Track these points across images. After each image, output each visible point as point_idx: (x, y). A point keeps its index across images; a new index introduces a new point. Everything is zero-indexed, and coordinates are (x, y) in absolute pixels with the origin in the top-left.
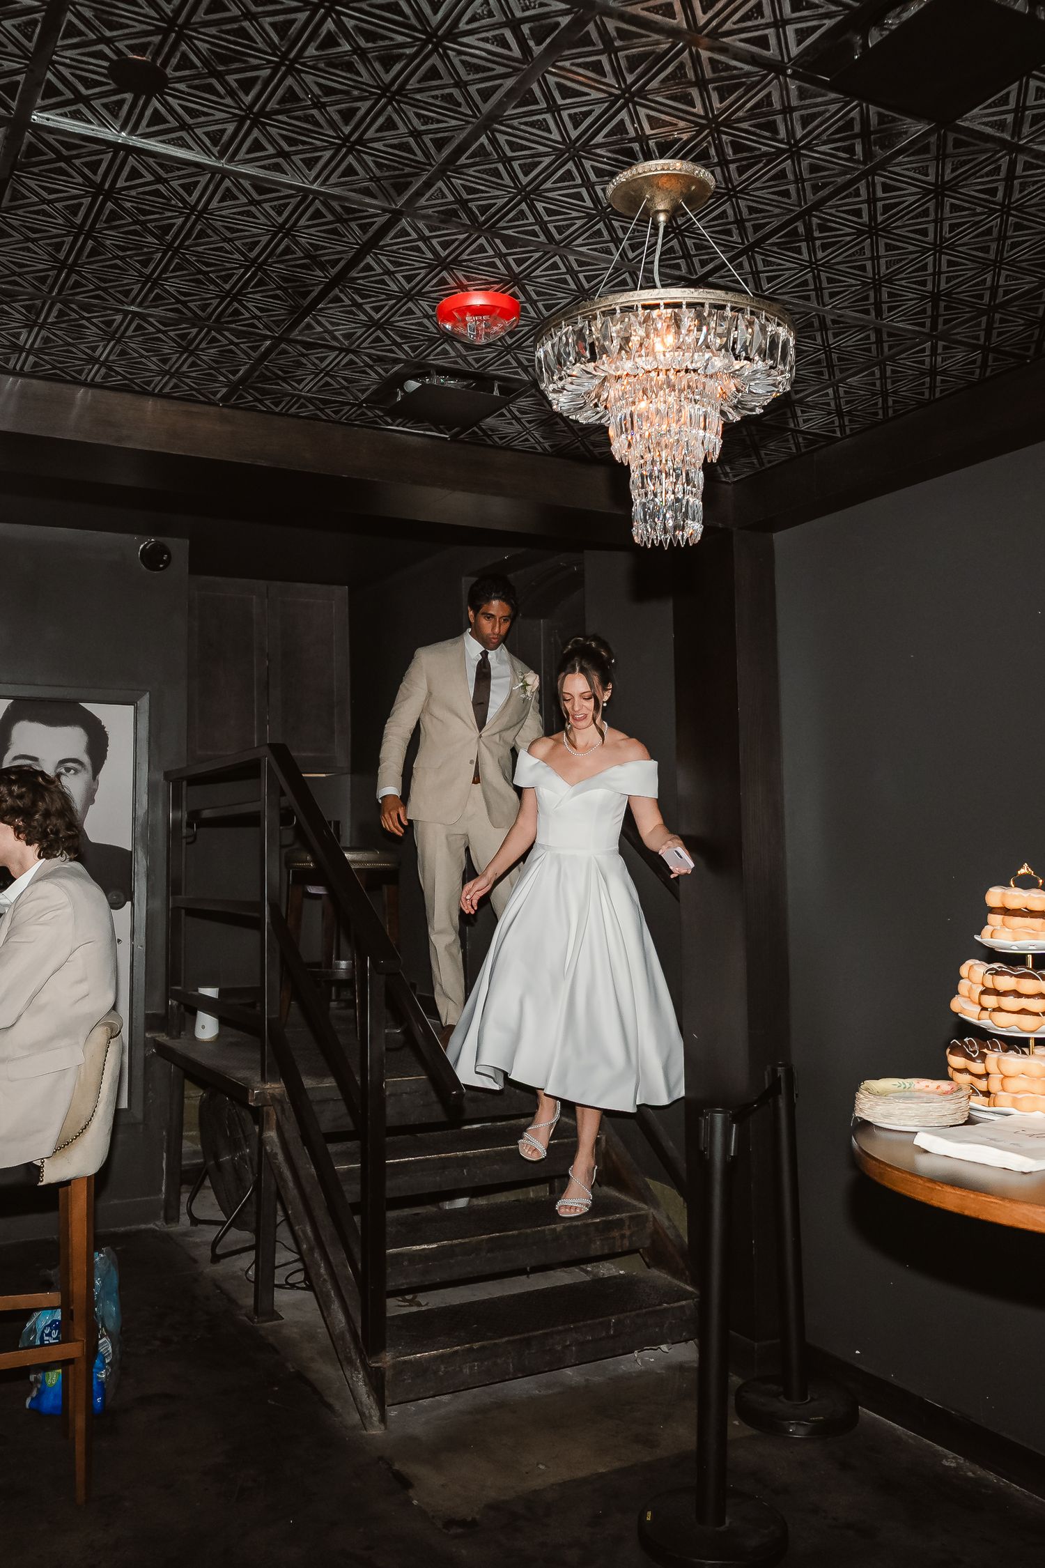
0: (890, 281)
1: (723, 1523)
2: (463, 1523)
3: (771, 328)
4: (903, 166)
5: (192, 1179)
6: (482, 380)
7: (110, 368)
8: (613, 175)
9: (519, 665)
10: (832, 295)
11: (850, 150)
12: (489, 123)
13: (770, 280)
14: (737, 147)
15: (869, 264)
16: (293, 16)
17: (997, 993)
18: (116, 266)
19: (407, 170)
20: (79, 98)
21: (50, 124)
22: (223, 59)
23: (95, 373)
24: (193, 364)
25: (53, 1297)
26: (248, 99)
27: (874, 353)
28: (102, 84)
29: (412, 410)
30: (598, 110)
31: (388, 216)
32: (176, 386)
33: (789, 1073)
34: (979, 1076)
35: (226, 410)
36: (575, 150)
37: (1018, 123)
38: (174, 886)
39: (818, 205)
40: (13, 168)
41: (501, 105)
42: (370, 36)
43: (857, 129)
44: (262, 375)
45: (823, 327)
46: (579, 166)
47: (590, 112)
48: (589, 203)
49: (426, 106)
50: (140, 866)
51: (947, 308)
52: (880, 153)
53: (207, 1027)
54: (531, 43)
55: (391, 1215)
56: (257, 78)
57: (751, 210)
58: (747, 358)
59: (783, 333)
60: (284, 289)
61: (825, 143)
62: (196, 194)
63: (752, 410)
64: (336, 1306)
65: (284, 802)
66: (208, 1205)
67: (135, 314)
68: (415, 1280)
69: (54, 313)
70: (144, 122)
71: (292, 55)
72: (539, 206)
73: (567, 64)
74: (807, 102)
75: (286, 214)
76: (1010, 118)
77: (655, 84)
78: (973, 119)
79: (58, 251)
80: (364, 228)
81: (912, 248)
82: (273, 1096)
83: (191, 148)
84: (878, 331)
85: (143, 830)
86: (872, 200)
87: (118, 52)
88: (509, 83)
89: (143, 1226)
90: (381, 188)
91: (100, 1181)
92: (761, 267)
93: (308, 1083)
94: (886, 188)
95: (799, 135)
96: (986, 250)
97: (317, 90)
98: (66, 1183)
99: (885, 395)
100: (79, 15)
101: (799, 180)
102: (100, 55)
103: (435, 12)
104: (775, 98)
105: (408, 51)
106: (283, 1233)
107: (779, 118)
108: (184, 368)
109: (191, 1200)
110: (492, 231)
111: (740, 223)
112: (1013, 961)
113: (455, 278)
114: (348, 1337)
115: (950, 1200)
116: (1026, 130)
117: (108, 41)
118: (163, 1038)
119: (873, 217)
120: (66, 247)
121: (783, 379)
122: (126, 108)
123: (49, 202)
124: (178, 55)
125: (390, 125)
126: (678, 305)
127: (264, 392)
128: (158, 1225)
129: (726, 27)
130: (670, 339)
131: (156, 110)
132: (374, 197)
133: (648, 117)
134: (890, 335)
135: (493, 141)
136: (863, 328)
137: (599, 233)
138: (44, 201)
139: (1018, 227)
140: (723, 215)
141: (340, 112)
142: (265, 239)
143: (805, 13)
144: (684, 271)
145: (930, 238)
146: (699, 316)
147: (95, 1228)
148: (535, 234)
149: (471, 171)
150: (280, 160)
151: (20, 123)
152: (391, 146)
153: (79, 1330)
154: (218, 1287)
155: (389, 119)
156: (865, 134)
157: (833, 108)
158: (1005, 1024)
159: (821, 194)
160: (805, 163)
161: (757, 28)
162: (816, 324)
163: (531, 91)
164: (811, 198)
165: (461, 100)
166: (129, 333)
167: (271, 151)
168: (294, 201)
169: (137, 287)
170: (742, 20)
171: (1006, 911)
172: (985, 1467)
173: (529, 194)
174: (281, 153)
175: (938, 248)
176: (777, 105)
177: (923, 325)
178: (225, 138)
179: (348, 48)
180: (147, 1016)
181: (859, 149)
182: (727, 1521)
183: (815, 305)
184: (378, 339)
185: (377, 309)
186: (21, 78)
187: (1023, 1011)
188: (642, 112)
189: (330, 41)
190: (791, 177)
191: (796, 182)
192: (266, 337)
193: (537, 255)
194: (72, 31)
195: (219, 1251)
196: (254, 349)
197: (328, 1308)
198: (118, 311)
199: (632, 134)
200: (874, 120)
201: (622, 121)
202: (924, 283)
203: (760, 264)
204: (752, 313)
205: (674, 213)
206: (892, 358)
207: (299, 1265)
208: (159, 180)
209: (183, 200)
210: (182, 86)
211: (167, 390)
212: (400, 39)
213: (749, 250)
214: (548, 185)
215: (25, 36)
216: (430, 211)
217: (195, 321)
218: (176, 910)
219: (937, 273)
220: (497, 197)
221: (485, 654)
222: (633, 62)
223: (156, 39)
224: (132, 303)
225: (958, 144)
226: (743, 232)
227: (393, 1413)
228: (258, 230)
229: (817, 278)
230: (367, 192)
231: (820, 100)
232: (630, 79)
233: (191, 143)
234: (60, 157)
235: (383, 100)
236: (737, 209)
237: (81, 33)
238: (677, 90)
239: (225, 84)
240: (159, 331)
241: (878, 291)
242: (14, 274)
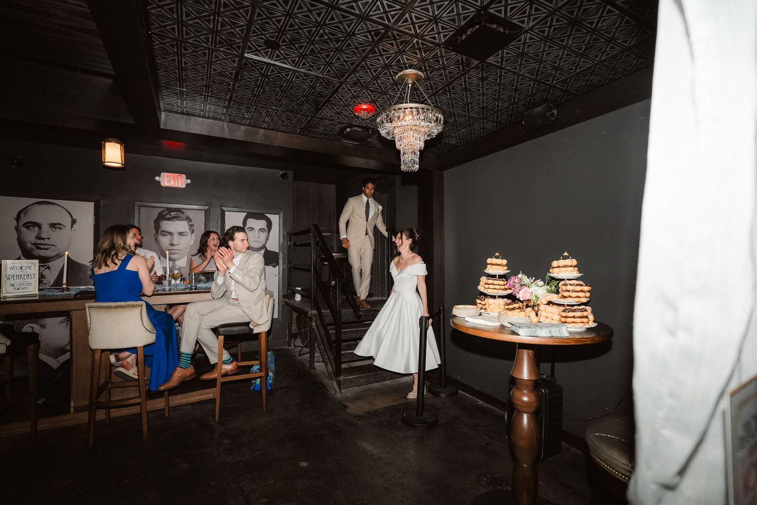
0: (471, 103)
1: (422, 416)
2: (359, 416)
3: (436, 115)
4: (473, 72)
5: (295, 336)
6: (366, 129)
7: (269, 124)
8: (397, 73)
9: (377, 203)
10: (456, 107)
11: (459, 68)
12: (364, 59)
13: (440, 102)
14: (429, 67)
15: (465, 99)
16: (312, 29)
17: (488, 284)
18: (269, 96)
19: (344, 71)
20: (257, 50)
21: (250, 57)
22: (295, 40)
23: (266, 125)
24: (291, 123)
25: (258, 362)
26: (301, 51)
27: (468, 123)
28: (263, 46)
29: (349, 137)
30: (393, 55)
31: (339, 83)
32: (286, 129)
33: (443, 308)
34: (484, 305)
35: (300, 136)
36: (387, 66)
37: (502, 61)
38: (289, 262)
39: (451, 83)
40: (241, 69)
41: (368, 54)
42: (332, 35)
43: (460, 62)
44: (309, 126)
45: (454, 116)
46: (389, 71)
47: (390, 56)
48: (392, 81)
49: (348, 54)
50: (281, 256)
51: (486, 111)
52: (467, 69)
53: (298, 298)
54: (374, 37)
55: (343, 344)
56: (303, 45)
57: (434, 84)
58: (430, 122)
59: (440, 116)
60: (314, 103)
61: (452, 66)
62: (289, 77)
63: (433, 136)
64: (329, 365)
65: (317, 239)
66: (299, 342)
67: (275, 109)
68: (350, 359)
69: (254, 109)
70: (275, 57)
71: (312, 39)
72: (379, 81)
73: (384, 43)
74: (447, 54)
75: (313, 83)
76: (500, 60)
77: (407, 49)
78: (490, 60)
79: (254, 92)
80: (334, 87)
81: (476, 95)
82: (314, 314)
83: (287, 64)
84: (469, 117)
85: (281, 247)
86: (465, 82)
87: (266, 37)
88: (369, 48)
89: (282, 347)
90: (337, 76)
91: (269, 333)
92: (437, 99)
93: (323, 311)
94: (469, 78)
95: (445, 63)
96: (495, 95)
97: (319, 49)
98: (260, 333)
99: (471, 134)
100: (256, 27)
101: (446, 75)
102: (262, 38)
103: (349, 28)
104: (439, 53)
105: (342, 39)
106: (317, 349)
107: (440, 59)
108: (289, 124)
109: (294, 341)
110: (367, 88)
111: (431, 87)
112: (493, 276)
113: (358, 101)
114: (332, 373)
115: (471, 332)
116: (504, 63)
117: (264, 35)
118: (287, 300)
119: (466, 86)
120: (256, 91)
121: (440, 128)
122: (269, 53)
123: (251, 78)
124: (282, 39)
125: (339, 59)
126: (412, 108)
127: (310, 131)
128: (286, 347)
129: (425, 34)
130: (411, 117)
131: (277, 54)
132: (335, 78)
133: (406, 58)
134: (472, 118)
135: (366, 64)
136: (465, 116)
137: (395, 89)
138: (249, 78)
139: (503, 89)
140: (427, 85)
141: (325, 55)
142: (308, 89)
143: (445, 30)
144: (417, 100)
145: (481, 92)
146: (418, 111)
147: (267, 348)
148: (377, 89)
149: (360, 72)
150: (311, 68)
151: (242, 57)
152: (339, 65)
153: (264, 369)
154: (300, 361)
155: (338, 57)
156: (462, 63)
157: (454, 56)
158: (490, 292)
159: (453, 79)
160: (447, 71)
161: (433, 34)
162: (453, 115)
163: (375, 51)
164: (450, 80)
165: (357, 52)
166: (273, 114)
167: (308, 65)
168: (315, 79)
169: (275, 102)
170: (429, 32)
171: (492, 264)
172: (488, 404)
173: (376, 78)
174: (311, 66)
175: (483, 95)
176: (439, 55)
177: (480, 115)
178: (296, 61)
179: (327, 38)
180: (283, 295)
181: (461, 67)
182: (424, 416)
183: (452, 109)
184: (339, 117)
185: (338, 109)
186: (241, 44)
187: (494, 289)
188: (404, 56)
189: (322, 36)
190: (444, 75)
191: (445, 76)
192: (309, 116)
193: (379, 95)
194: (254, 32)
195: (301, 353)
196: (307, 119)
197: (327, 366)
198: (270, 108)
199: (402, 62)
200: (464, 60)
201: (399, 59)
202: (480, 104)
203: (437, 98)
204: (432, 110)
205: (413, 84)
206: (473, 124)
207: (321, 357)
208: (279, 73)
209: (286, 79)
210: (284, 47)
211: (284, 130)
212: (340, 35)
213: (434, 95)
214: (381, 76)
215: (242, 33)
216: (350, 82)
217: (291, 111)
218: (290, 267)
219: (483, 101)
220: (367, 79)
221: (368, 200)
222: (402, 43)
223: (276, 34)
224: (274, 106)
225: (487, 67)
226: (432, 90)
227: (343, 391)
228: (305, 86)
229: (452, 102)
230: (333, 77)
231: (450, 54)
232: (401, 47)
233: (287, 63)
234: (253, 66)
235: (337, 52)
236: (430, 83)
237: (257, 32)
238: (413, 51)
239: (295, 47)
240: (281, 114)
241: (468, 106)
242: (242, 98)
